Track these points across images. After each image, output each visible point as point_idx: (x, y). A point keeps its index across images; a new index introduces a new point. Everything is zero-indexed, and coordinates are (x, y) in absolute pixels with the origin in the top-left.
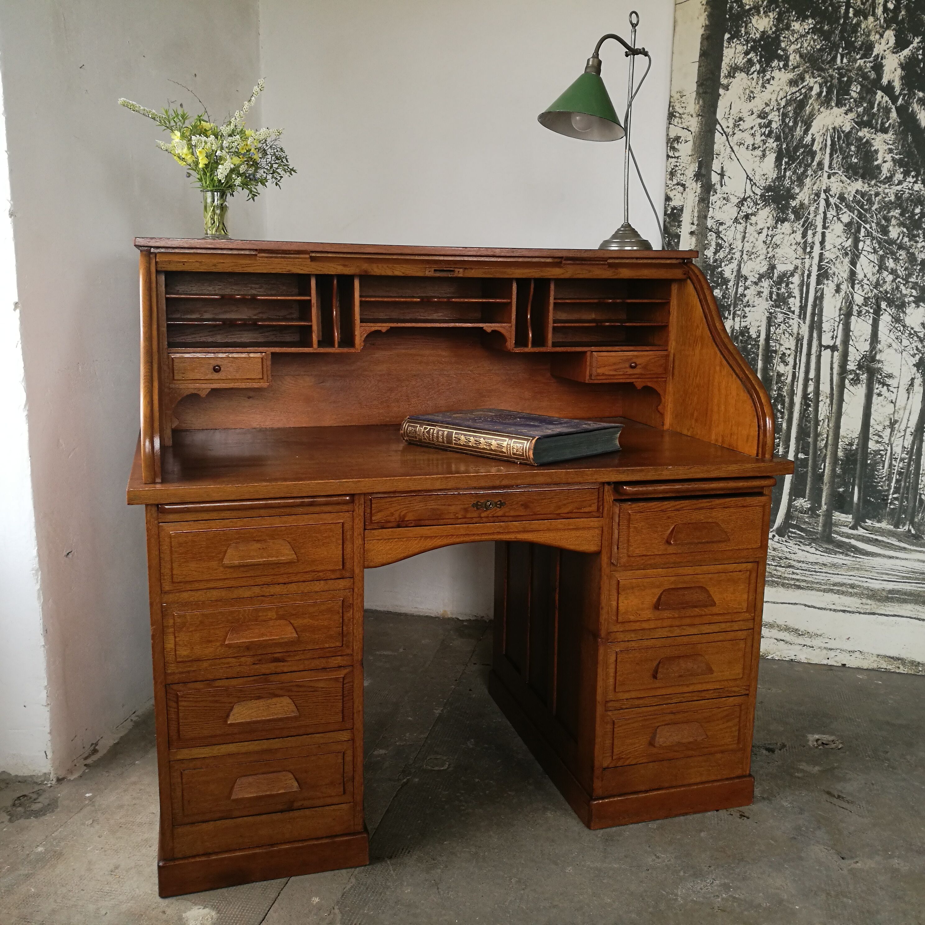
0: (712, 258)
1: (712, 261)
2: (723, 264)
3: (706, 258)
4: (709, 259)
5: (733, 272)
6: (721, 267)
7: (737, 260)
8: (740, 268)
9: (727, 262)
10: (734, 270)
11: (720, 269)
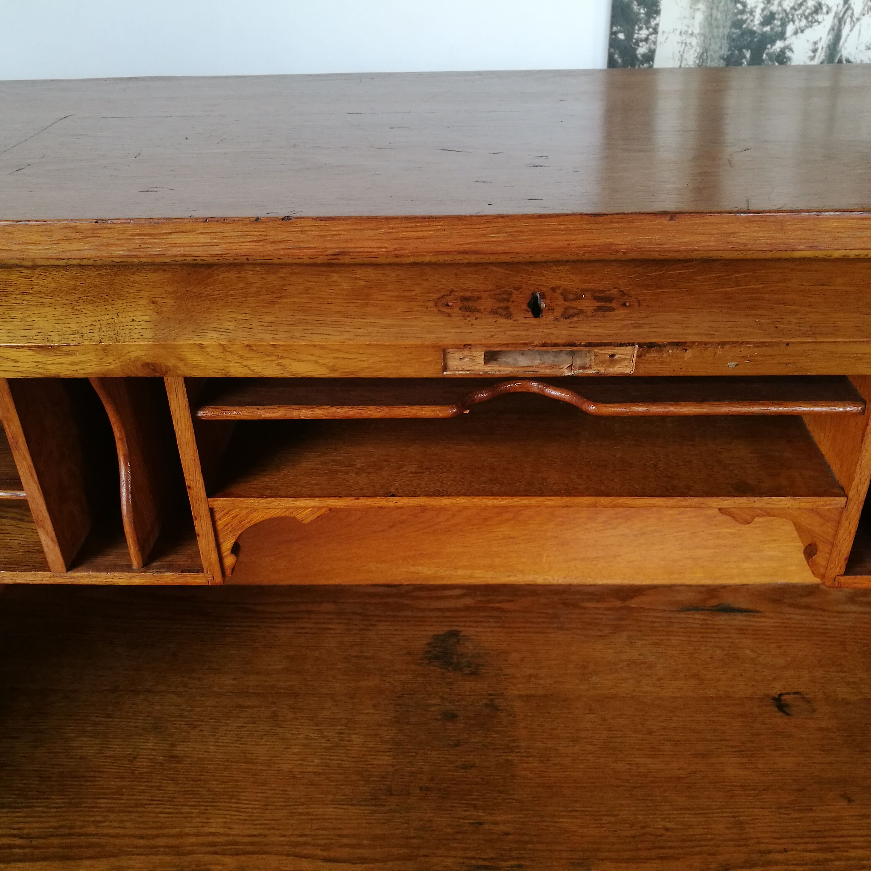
0: (758, 11)
1: (758, 18)
2: (790, 28)
3: (742, 12)
4: (752, 12)
5: (815, 51)
6: (782, 36)
7: (832, 15)
8: (837, 38)
9: (804, 22)
10: (820, 46)
11: (779, 45)
